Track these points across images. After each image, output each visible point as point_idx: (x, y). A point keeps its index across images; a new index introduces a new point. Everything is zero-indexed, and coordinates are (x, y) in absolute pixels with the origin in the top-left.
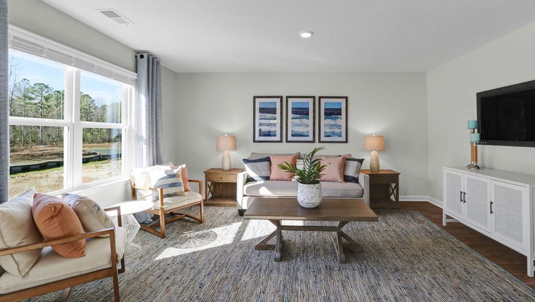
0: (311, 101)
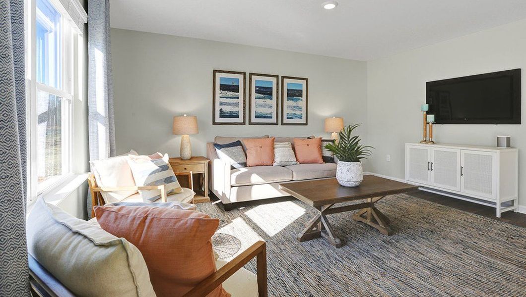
0: (274, 80)
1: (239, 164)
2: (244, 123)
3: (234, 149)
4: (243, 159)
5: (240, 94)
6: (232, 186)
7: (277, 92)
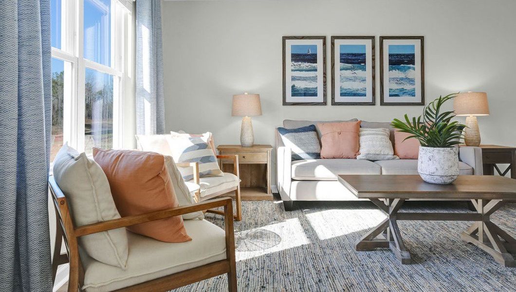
0: (368, 43)
1: (308, 154)
2: (325, 103)
3: (303, 135)
4: (315, 148)
5: (319, 64)
6: (293, 180)
7: (374, 59)
